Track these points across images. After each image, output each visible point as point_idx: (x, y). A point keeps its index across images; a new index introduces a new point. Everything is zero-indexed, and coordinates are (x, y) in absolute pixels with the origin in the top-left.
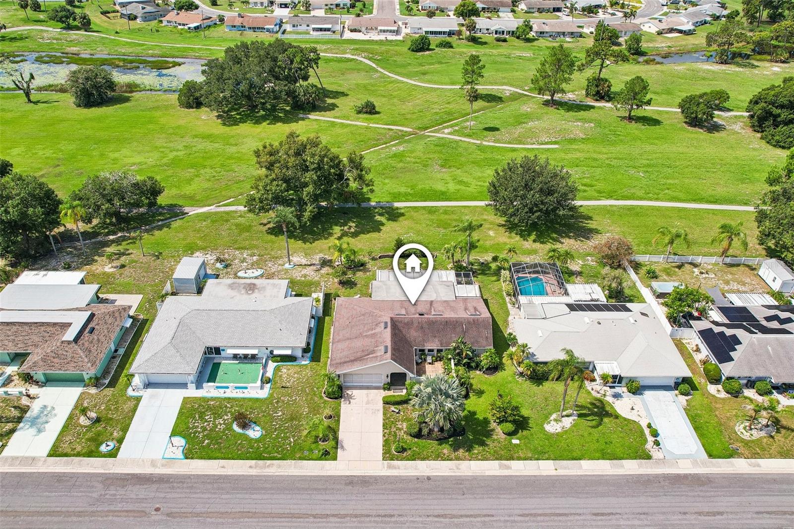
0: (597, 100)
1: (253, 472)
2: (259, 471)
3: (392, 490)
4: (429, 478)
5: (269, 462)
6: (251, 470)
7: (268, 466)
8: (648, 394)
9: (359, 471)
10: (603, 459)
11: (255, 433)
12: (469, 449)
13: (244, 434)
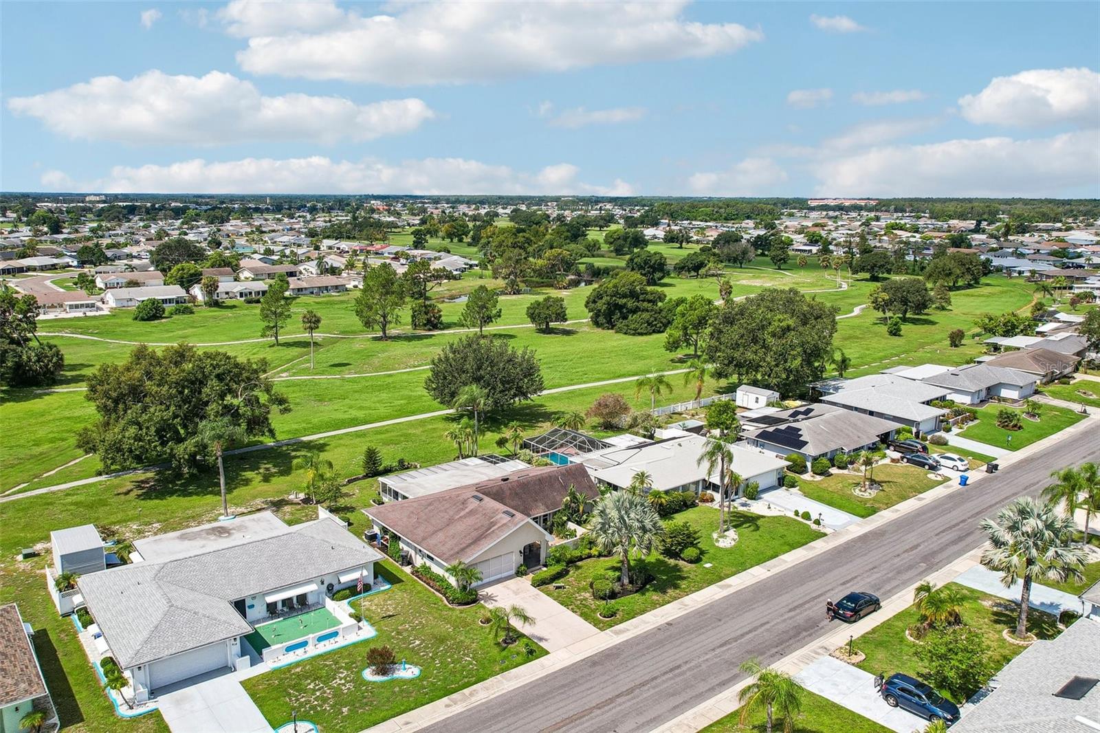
0: (430, 330)
1: (458, 709)
2: (464, 704)
3: (648, 648)
4: (669, 624)
5: (466, 691)
6: (450, 709)
7: (471, 694)
8: (765, 496)
9: (590, 651)
10: (794, 549)
11: (408, 672)
12: (676, 587)
13: (393, 680)
